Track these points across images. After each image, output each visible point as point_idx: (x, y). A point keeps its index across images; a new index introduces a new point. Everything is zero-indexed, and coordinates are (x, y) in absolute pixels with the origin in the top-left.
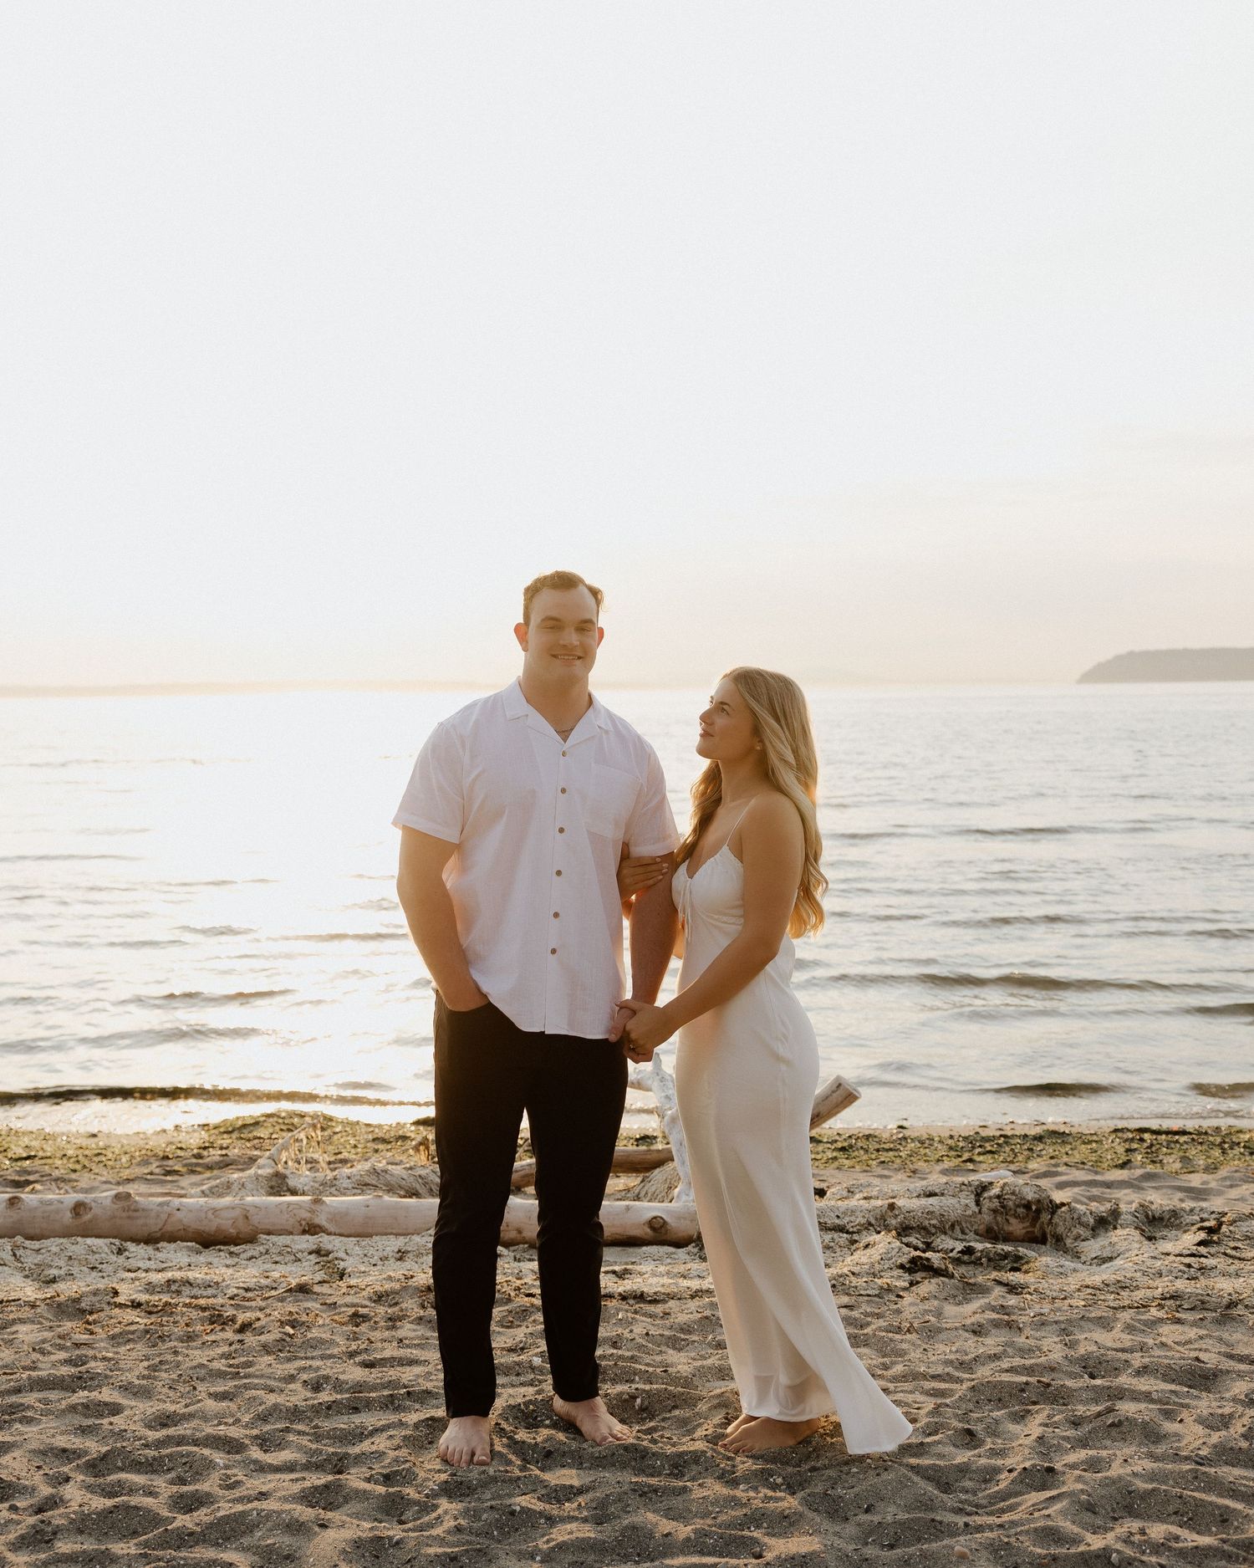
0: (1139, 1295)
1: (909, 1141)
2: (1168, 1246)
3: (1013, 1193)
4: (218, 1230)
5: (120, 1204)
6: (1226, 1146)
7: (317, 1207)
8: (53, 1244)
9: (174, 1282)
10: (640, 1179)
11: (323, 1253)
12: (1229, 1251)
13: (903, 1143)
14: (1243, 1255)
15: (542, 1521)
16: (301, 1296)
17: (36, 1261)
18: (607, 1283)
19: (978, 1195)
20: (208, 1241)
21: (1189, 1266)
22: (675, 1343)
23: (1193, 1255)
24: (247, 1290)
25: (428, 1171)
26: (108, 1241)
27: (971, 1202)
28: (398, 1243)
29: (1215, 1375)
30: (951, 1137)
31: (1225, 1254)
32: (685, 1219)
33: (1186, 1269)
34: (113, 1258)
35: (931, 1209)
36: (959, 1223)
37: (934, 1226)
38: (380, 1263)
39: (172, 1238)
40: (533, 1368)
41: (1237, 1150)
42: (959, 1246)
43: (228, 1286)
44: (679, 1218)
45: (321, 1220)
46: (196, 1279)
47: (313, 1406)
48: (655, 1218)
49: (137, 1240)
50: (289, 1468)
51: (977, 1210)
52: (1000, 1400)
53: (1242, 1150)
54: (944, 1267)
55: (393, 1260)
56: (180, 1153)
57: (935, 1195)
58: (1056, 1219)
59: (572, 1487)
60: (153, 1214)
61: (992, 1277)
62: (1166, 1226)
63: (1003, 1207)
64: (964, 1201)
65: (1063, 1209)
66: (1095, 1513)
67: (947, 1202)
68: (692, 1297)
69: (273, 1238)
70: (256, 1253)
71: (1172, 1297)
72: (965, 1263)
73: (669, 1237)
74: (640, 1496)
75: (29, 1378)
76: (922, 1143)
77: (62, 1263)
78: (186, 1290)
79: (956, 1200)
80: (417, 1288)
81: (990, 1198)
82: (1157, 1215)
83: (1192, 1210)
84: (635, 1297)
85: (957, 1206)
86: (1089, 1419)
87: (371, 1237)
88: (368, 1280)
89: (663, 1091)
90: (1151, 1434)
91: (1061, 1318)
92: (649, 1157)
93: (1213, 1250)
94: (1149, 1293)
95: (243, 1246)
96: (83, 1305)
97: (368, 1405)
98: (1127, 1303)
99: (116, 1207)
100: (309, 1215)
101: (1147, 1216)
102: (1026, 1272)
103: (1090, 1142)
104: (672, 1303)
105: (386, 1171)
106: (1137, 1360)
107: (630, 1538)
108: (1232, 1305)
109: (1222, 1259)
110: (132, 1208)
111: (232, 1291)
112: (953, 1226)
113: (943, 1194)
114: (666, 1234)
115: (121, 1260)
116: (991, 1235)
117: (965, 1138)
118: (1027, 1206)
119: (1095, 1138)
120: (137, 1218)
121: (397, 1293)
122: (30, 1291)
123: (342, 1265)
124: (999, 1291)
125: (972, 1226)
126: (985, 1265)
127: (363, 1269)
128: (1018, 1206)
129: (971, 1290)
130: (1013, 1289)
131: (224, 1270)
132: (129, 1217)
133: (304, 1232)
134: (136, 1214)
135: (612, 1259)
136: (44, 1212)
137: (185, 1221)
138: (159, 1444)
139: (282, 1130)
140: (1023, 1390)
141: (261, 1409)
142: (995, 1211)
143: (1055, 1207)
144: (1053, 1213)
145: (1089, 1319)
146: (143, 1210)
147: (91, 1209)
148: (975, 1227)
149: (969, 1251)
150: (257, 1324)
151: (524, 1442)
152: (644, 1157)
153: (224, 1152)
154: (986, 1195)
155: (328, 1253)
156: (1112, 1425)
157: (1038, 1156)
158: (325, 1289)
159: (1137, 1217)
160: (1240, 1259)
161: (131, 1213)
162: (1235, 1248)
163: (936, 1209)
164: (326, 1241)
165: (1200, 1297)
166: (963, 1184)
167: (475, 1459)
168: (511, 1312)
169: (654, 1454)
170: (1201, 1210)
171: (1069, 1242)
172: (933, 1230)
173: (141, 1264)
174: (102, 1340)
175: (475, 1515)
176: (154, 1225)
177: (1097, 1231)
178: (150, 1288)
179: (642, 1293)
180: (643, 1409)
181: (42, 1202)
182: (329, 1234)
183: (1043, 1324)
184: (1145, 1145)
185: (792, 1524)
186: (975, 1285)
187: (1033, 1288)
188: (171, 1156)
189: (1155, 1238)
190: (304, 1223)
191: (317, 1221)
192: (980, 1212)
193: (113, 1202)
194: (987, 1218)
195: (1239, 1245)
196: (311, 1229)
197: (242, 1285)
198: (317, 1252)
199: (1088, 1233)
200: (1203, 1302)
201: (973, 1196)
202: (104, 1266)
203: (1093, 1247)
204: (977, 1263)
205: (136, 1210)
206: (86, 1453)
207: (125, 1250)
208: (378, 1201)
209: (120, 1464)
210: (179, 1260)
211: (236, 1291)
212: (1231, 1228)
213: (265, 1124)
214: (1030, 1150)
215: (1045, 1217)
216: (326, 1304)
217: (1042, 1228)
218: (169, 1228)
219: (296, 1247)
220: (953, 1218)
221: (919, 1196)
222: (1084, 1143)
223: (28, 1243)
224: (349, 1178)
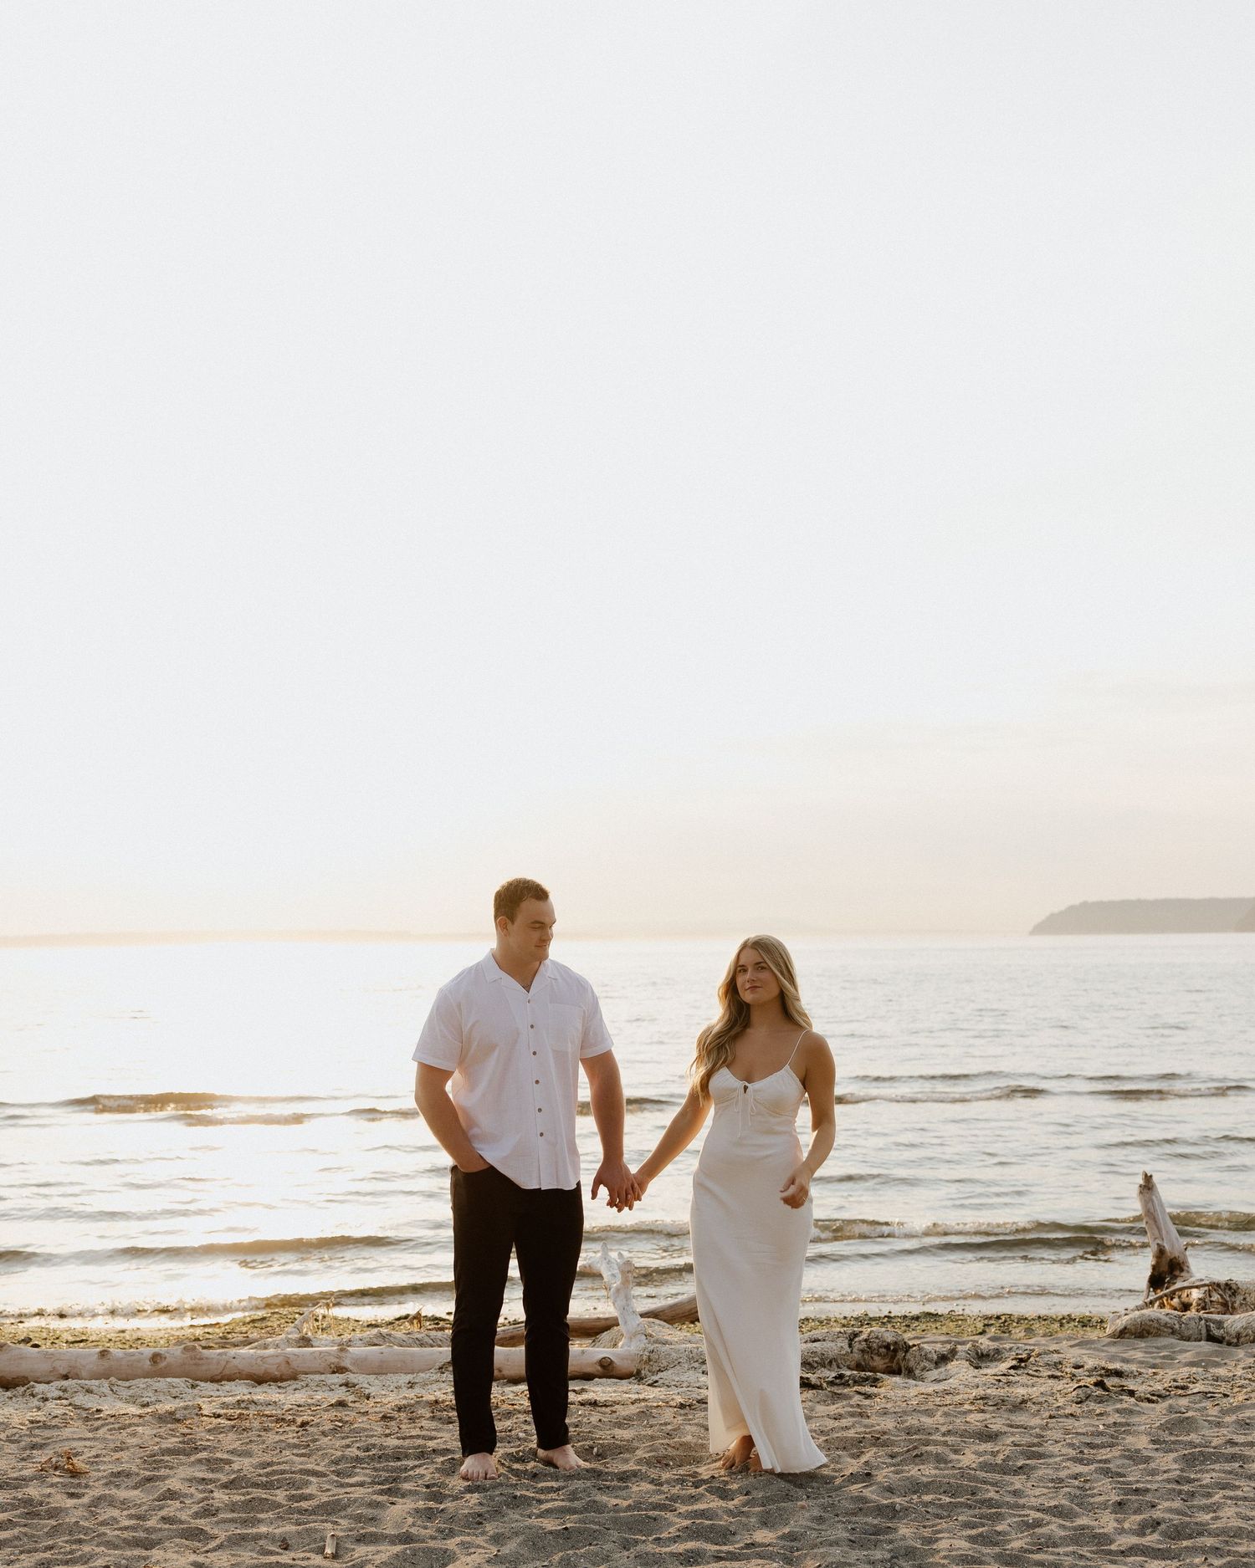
0: (957, 1398)
1: (811, 1321)
2: (989, 1371)
3: (877, 1338)
4: (266, 1372)
5: (188, 1354)
6: (1064, 1321)
7: (343, 1354)
8: (141, 1383)
9: (243, 1401)
10: (591, 1341)
11: (350, 1385)
12: (1031, 1372)
13: (806, 1323)
14: (1041, 1374)
15: (534, 1502)
16: (340, 1408)
17: (129, 1394)
18: (572, 1397)
19: (851, 1340)
20: (260, 1380)
21: (999, 1381)
22: (619, 1425)
23: (1004, 1375)
24: (299, 1406)
25: (423, 1335)
26: (181, 1379)
27: (845, 1345)
28: (409, 1377)
29: (997, 1435)
30: (845, 1318)
31: (1028, 1374)
32: (627, 1359)
33: (997, 1383)
34: (190, 1391)
35: (815, 1350)
36: (835, 1360)
37: (816, 1362)
38: (395, 1390)
39: (230, 1379)
40: (519, 1439)
41: (1072, 1324)
42: (834, 1374)
43: (283, 1404)
44: (622, 1359)
45: (347, 1363)
46: (258, 1400)
47: (369, 1456)
48: (604, 1358)
49: (205, 1380)
50: (361, 1484)
51: (849, 1351)
52: (844, 1448)
53: (1076, 1324)
54: (819, 1383)
55: (405, 1389)
56: (208, 1336)
57: (819, 1340)
58: (908, 1356)
59: (552, 1487)
60: (214, 1361)
61: (854, 1389)
62: (991, 1361)
63: (869, 1349)
64: (839, 1345)
65: (914, 1348)
66: (893, 1493)
67: (827, 1345)
68: (632, 1403)
69: (312, 1376)
70: (298, 1386)
71: (982, 1398)
72: (836, 1384)
73: (614, 1373)
74: (598, 1489)
75: (160, 1449)
76: (821, 1322)
77: (150, 1394)
78: (252, 1407)
79: (834, 1344)
80: (427, 1402)
81: (860, 1341)
82: (985, 1353)
83: (1011, 1349)
84: (590, 1404)
85: (835, 1348)
86: (902, 1454)
87: (387, 1374)
88: (390, 1399)
89: (610, 1271)
90: (940, 1459)
91: (899, 1410)
92: (598, 1323)
93: (1019, 1372)
94: (966, 1396)
95: (289, 1382)
96: (177, 1416)
97: (407, 1456)
98: (948, 1402)
99: (185, 1356)
100: (337, 1360)
101: (977, 1353)
102: (880, 1387)
103: (957, 1320)
104: (616, 1406)
105: (390, 1335)
106: (944, 1429)
107: (592, 1507)
108: (1024, 1402)
109: (1025, 1377)
110: (198, 1357)
111: (286, 1407)
112: (831, 1362)
113: (824, 1340)
114: (612, 1371)
115: (196, 1391)
116: (859, 1367)
117: (856, 1319)
118: (887, 1347)
119: (961, 1317)
120: (203, 1364)
121: (412, 1406)
122: (134, 1410)
123: (367, 1392)
124: (858, 1397)
125: (845, 1362)
126: (851, 1385)
127: (384, 1393)
128: (880, 1347)
129: (837, 1397)
130: (868, 1396)
131: (277, 1395)
132: (195, 1364)
133: (334, 1372)
134: (201, 1362)
135: (573, 1385)
136: (129, 1361)
137: (240, 1367)
138: (267, 1475)
139: (287, 1322)
140: (861, 1442)
141: (333, 1457)
142: (863, 1351)
143: (908, 1348)
144: (907, 1352)
145: (919, 1411)
146: (207, 1358)
147: (165, 1358)
148: (848, 1363)
149: (841, 1376)
150: (312, 1423)
151: (518, 1469)
152: (594, 1323)
153: (245, 1335)
154: (857, 1339)
155: (354, 1386)
156: (916, 1456)
157: (913, 1330)
158: (357, 1405)
159: (969, 1354)
160: (1038, 1377)
161: (197, 1361)
162: (1036, 1371)
163: (819, 1350)
164: (352, 1378)
165: (1001, 1398)
166: (840, 1332)
167: (488, 1476)
168: (499, 1414)
169: (606, 1473)
170: (1018, 1348)
171: (917, 1372)
172: (816, 1365)
173: (212, 1393)
174: (202, 1432)
175: (492, 1498)
176: (215, 1370)
177: (940, 1365)
178: (224, 1405)
179: (596, 1401)
180: (598, 1455)
181: (126, 1354)
182: (354, 1373)
183: (885, 1414)
184: (1000, 1321)
185: (696, 1500)
186: (841, 1394)
187: (882, 1396)
188: (201, 1339)
189: (981, 1368)
190: (332, 1366)
191: (343, 1364)
192: (852, 1352)
193: (182, 1353)
194: (857, 1356)
195: (1041, 1369)
196: (340, 1370)
197: (294, 1403)
198: (346, 1385)
199: (932, 1366)
200: (1003, 1401)
201: (847, 1341)
202: (183, 1395)
203: (935, 1374)
204: (846, 1384)
205: (201, 1359)
206: (219, 1480)
207: (197, 1386)
208: (389, 1349)
209: (244, 1485)
210: (240, 1390)
211: (290, 1407)
212: (1037, 1359)
213: (271, 1319)
214: (908, 1326)
215: (901, 1354)
216: (360, 1413)
217: (898, 1363)
218: (227, 1372)
219: (329, 1382)
220: (831, 1356)
221: (806, 1342)
222: (953, 1321)
223: (120, 1382)
224: (361, 1340)
